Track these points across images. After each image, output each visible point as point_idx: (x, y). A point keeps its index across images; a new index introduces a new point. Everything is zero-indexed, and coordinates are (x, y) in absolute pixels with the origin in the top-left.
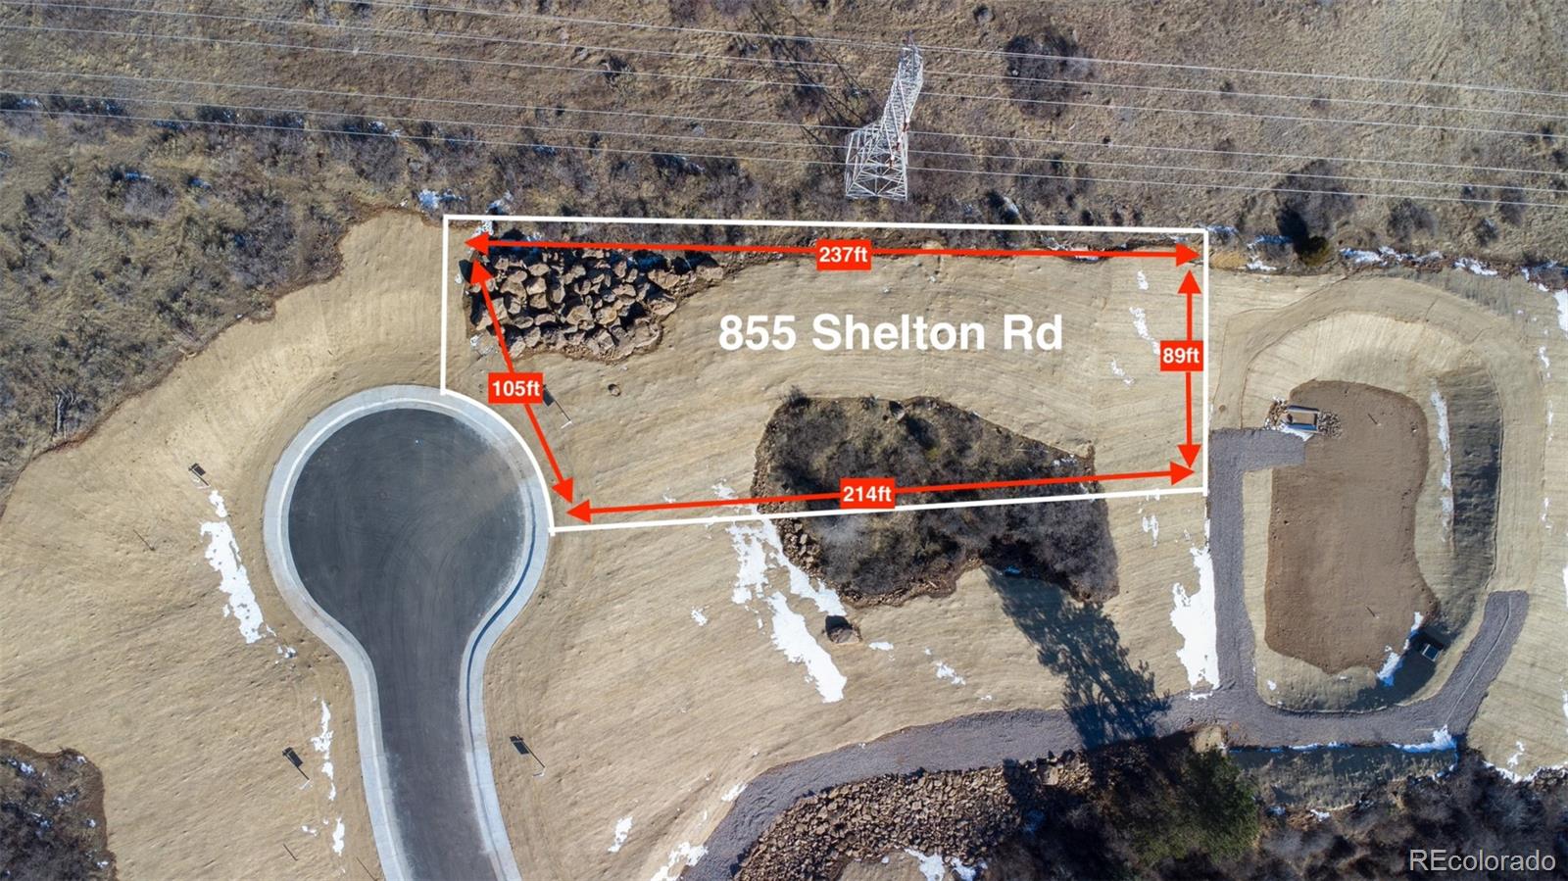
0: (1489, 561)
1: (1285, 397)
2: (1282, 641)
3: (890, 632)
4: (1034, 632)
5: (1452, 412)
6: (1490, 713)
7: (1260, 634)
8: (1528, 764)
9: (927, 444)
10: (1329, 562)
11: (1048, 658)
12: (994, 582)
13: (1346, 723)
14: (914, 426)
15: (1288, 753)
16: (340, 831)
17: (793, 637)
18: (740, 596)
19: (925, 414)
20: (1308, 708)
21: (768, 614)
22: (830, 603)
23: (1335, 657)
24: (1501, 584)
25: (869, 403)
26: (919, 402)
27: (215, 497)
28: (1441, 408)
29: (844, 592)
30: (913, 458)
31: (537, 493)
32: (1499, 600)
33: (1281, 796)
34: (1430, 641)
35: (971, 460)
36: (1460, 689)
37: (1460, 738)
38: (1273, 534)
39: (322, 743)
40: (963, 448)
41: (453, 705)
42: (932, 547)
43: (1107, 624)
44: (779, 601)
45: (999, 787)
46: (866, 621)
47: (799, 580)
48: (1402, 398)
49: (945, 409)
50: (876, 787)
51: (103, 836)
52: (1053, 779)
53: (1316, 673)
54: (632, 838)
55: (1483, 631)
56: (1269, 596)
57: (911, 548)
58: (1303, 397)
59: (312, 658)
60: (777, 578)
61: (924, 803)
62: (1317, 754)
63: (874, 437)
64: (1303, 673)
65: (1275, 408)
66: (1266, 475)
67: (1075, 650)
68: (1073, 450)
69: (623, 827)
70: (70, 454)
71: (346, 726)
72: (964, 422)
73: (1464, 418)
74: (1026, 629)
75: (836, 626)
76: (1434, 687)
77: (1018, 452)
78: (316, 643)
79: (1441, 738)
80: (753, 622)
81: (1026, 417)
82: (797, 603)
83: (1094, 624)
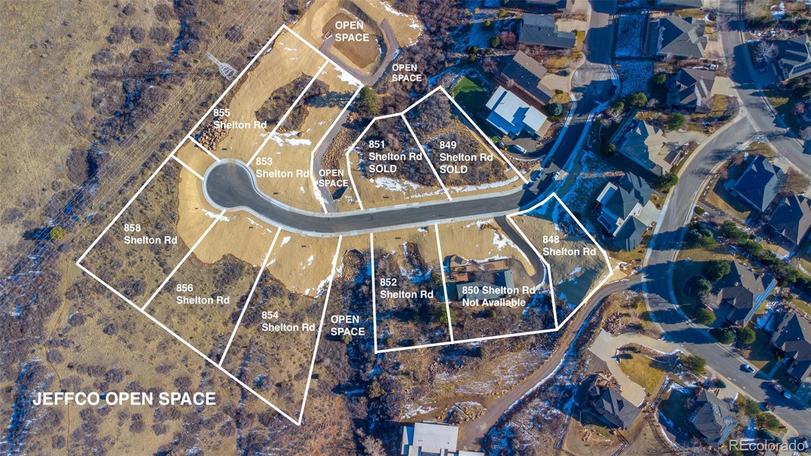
0: (374, 21)
1: (322, 34)
2: (362, 66)
3: (307, 127)
4: (324, 105)
5: (346, 8)
6: (400, 40)
7: (358, 68)
8: (414, 41)
9: (279, 98)
10: (356, 48)
11: (331, 106)
12: (311, 106)
13: (383, 65)
14: (275, 98)
15: (380, 79)
16: (268, 230)
17: (295, 142)
18: (281, 145)
19: (275, 95)
20: (376, 69)
21: (288, 143)
22: (295, 133)
23: (372, 59)
24: (379, 22)
25: (266, 102)
26: (272, 94)
27: (203, 210)
28: (344, 10)
29: (294, 129)
30: (280, 102)
31: (239, 162)
32: (382, 24)
33: (384, 85)
34: (381, 40)
35: (288, 93)
36: (392, 42)
37: (400, 48)
38: (344, 54)
39: (253, 222)
40: (285, 93)
41: (262, 199)
42: (298, 110)
43: (332, 92)
44: (287, 140)
45: (347, 130)
46: (302, 129)
47: (287, 135)
48: (337, 15)
49: (276, 91)
50: (330, 148)
51: (240, 260)
52: (352, 120)
53: (372, 64)
54: (305, 189)
55: (385, 31)
56: (354, 62)
57: (296, 114)
58: (325, 32)
59: (239, 214)
60: (284, 138)
61: (339, 143)
62: (384, 74)
63: (272, 106)
64: (370, 66)
65: (323, 37)
66: (333, 48)
67: (333, 101)
68: (300, 76)
69: (302, 188)
70: (180, 222)
71: (253, 217)
72: (281, 90)
73: (348, 7)
74: (323, 106)
75: (299, 135)
76: (389, 46)
77: (293, 85)
78: (237, 212)
79: (397, 51)
80: (287, 146)
81: (288, 79)
82: (290, 138)
83: (330, 95)
